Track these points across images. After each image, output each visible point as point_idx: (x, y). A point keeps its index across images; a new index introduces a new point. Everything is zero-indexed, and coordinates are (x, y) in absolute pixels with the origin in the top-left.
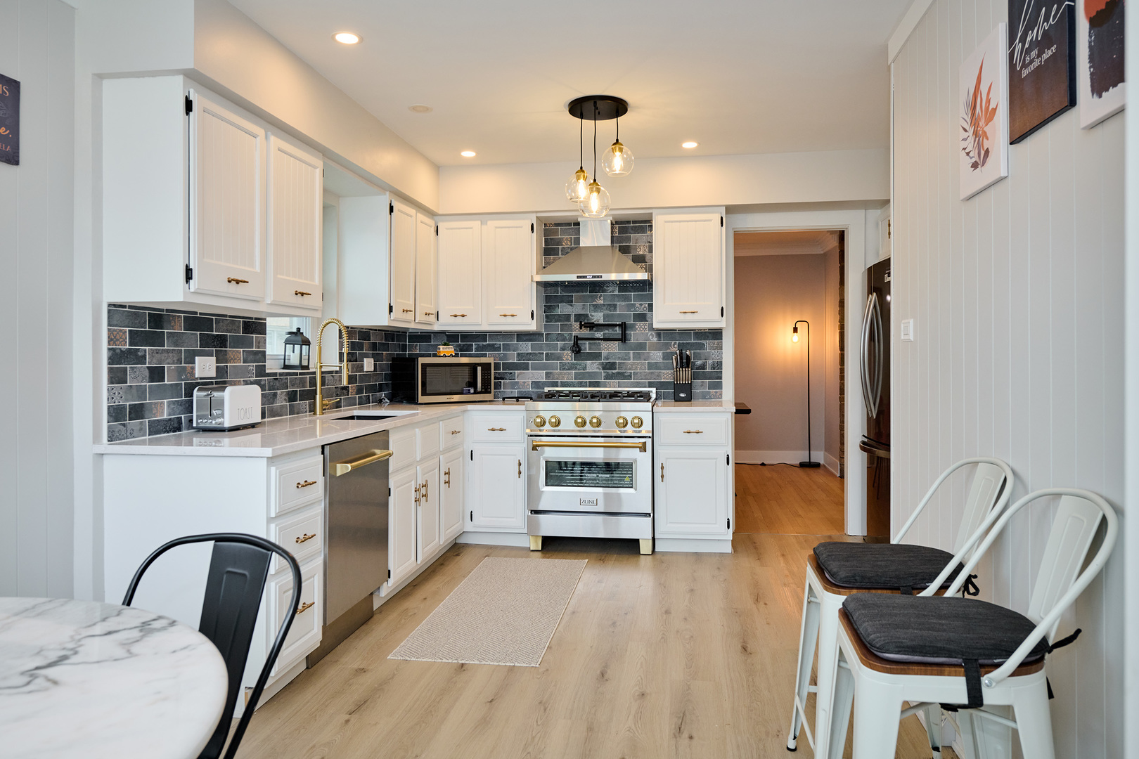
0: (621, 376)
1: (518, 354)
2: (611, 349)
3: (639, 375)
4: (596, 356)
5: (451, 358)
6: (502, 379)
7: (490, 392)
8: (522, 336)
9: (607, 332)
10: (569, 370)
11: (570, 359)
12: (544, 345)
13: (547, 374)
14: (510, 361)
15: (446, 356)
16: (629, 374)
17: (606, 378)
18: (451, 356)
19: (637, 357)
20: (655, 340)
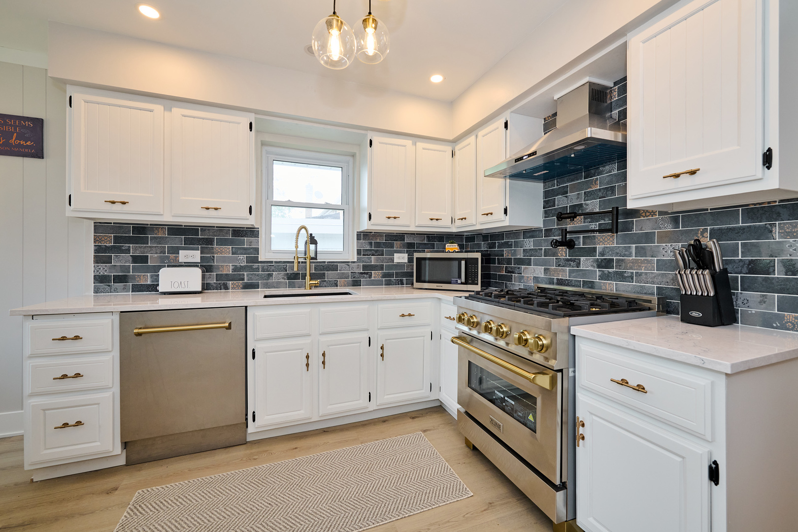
0: (621, 277)
1: (524, 250)
2: (606, 243)
3: (644, 276)
4: (591, 252)
5: (455, 254)
6: (513, 272)
7: (477, 284)
8: (529, 233)
9: (602, 222)
10: (563, 266)
11: (564, 255)
12: (542, 241)
13: (545, 269)
14: (518, 257)
15: (450, 252)
16: (630, 274)
17: (601, 278)
18: (454, 252)
19: (640, 252)
20: (669, 228)
